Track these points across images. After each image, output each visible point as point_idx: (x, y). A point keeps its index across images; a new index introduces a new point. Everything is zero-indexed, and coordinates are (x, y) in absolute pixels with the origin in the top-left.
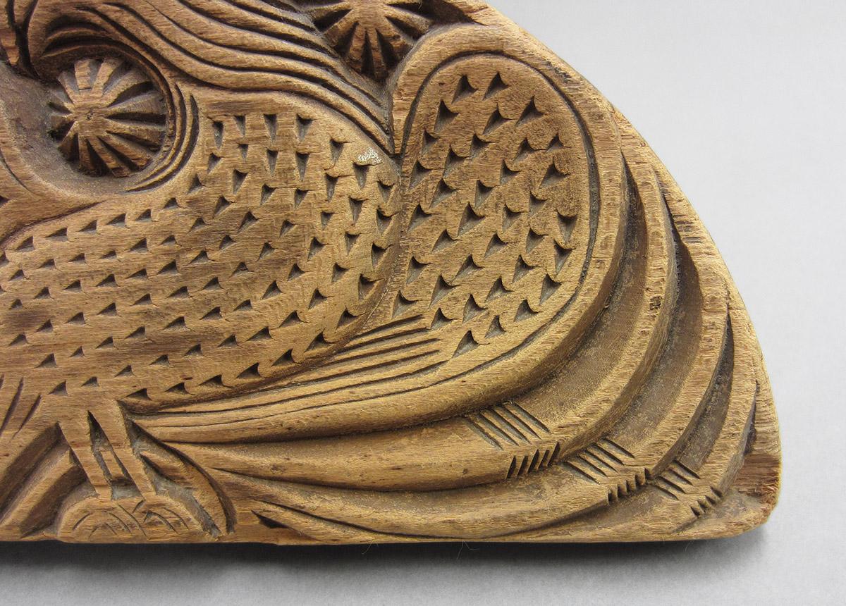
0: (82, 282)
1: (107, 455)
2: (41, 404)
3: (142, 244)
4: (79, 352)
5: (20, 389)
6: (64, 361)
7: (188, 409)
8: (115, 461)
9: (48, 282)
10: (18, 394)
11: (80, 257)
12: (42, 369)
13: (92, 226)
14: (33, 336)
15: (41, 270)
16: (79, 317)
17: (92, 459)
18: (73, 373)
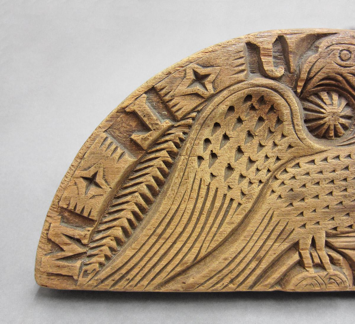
0: (321, 182)
1: (315, 254)
2: (294, 232)
3: (347, 168)
4: (315, 211)
5: (286, 226)
6: (308, 214)
7: (350, 235)
8: (318, 256)
9: (306, 181)
10: (285, 228)
11: (321, 172)
12: (298, 218)
13: (326, 159)
14: (296, 204)
15: (303, 177)
16: (317, 197)
17: (309, 255)
18: (310, 220)
